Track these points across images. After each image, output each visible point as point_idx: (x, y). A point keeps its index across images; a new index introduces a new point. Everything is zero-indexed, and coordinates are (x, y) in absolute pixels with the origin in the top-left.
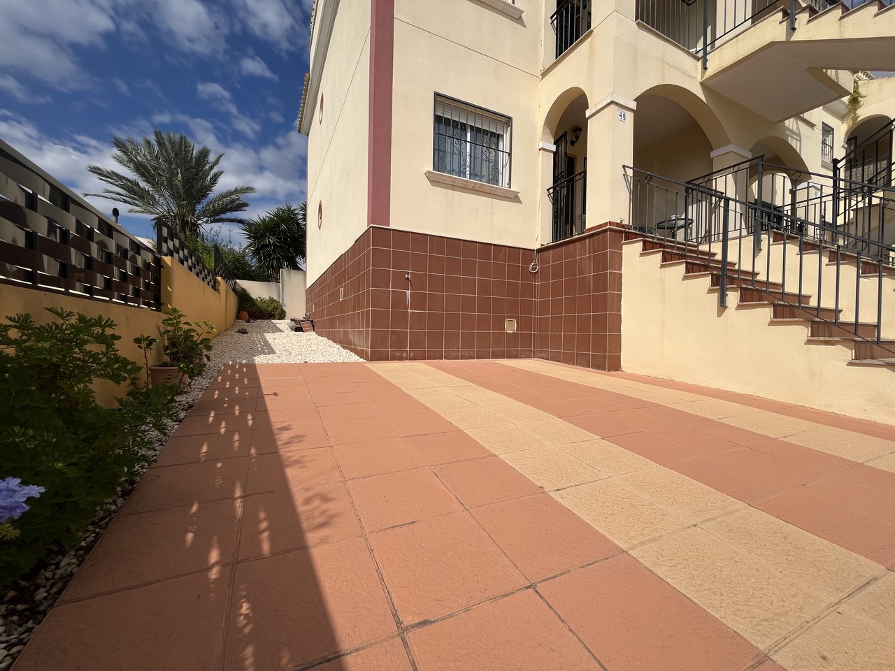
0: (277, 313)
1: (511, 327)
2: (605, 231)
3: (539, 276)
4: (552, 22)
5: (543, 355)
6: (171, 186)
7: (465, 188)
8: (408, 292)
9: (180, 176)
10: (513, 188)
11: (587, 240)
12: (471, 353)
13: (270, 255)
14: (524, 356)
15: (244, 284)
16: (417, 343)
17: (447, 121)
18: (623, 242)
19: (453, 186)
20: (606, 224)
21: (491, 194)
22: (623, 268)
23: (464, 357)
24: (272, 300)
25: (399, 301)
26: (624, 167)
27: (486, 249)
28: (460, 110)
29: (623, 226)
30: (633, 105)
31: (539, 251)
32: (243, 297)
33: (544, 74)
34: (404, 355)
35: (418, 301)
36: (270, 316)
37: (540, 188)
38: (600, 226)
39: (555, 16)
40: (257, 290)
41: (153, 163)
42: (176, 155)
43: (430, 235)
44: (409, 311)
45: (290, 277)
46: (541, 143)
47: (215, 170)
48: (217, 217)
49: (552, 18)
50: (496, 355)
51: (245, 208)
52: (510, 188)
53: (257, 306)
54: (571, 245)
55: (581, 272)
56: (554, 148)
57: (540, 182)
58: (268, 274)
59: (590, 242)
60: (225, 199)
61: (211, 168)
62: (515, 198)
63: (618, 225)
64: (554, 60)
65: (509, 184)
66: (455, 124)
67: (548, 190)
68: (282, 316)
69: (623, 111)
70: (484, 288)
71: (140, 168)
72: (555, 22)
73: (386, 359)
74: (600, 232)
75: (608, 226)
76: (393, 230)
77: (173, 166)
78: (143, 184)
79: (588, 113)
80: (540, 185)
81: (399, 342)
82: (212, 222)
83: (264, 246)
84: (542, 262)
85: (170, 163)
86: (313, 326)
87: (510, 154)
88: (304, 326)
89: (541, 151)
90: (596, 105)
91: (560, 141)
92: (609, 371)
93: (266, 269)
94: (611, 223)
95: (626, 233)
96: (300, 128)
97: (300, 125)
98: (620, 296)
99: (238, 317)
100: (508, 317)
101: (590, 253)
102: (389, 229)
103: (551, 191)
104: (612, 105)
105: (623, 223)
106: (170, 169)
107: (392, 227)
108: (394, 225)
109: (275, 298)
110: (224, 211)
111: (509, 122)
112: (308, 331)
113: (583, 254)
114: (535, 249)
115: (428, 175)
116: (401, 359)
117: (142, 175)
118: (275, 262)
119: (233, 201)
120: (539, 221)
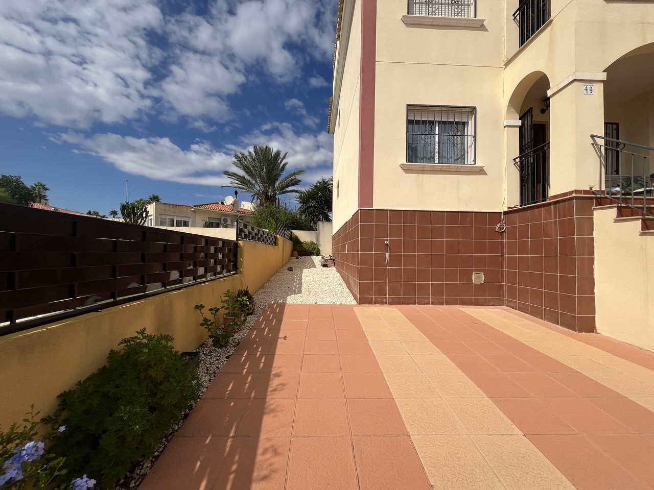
0: (314, 252)
1: (478, 278)
2: (572, 199)
3: (506, 235)
4: (515, 18)
5: (512, 304)
6: (260, 177)
7: (433, 171)
8: (387, 254)
9: (265, 169)
10: (478, 164)
11: (552, 206)
12: (441, 301)
13: (312, 213)
14: (492, 304)
15: (297, 233)
16: (394, 291)
17: (418, 122)
18: (594, 207)
19: (423, 171)
20: (571, 193)
21: (457, 172)
22: (594, 232)
23: (434, 303)
24: (312, 243)
25: (380, 260)
26: (593, 137)
27: (453, 216)
28: (428, 112)
29: (593, 193)
30: (604, 76)
31: (505, 213)
32: (296, 241)
33: (507, 64)
34: (384, 300)
35: (395, 260)
36: (311, 254)
37: (506, 159)
38: (565, 194)
39: (518, 12)
40: (304, 236)
41: (253, 164)
42: (263, 157)
43: (404, 210)
44: (388, 268)
45: (323, 227)
46: (506, 121)
47: (284, 162)
48: (284, 190)
49: (514, 15)
50: (464, 303)
51: (299, 183)
52: (475, 163)
53: (304, 247)
54: (536, 210)
55: (547, 235)
56: (519, 123)
57: (505, 154)
58: (310, 227)
59: (555, 208)
60: (288, 180)
61: (281, 162)
62: (481, 171)
63: (586, 192)
64: (518, 49)
65: (475, 161)
66: (424, 122)
67: (514, 160)
68: (318, 254)
69: (589, 85)
70: (452, 247)
71: (246, 169)
72: (518, 18)
73: (370, 303)
74: (565, 200)
75: (574, 195)
76: (375, 210)
77: (262, 164)
78: (247, 177)
79: (549, 93)
80: (506, 157)
81: (380, 291)
82: (281, 194)
83: (308, 208)
84: (508, 223)
85: (261, 163)
86: (334, 263)
87: (475, 137)
88: (329, 263)
89: (506, 128)
90: (557, 85)
91: (526, 116)
92: (580, 331)
93: (309, 222)
94: (577, 192)
95: (597, 198)
96: (329, 130)
97: (329, 128)
98: (592, 260)
99: (292, 255)
100: (475, 271)
101: (555, 218)
102: (373, 210)
103: (518, 160)
104: (575, 83)
105: (594, 189)
106: (261, 166)
107: (375, 207)
108: (376, 206)
109: (315, 241)
110: (288, 186)
111: (473, 111)
112: (331, 266)
113: (548, 219)
114: (502, 211)
115: (403, 167)
116: (382, 303)
117: (247, 172)
118: (315, 217)
119: (292, 180)
120: (505, 187)
